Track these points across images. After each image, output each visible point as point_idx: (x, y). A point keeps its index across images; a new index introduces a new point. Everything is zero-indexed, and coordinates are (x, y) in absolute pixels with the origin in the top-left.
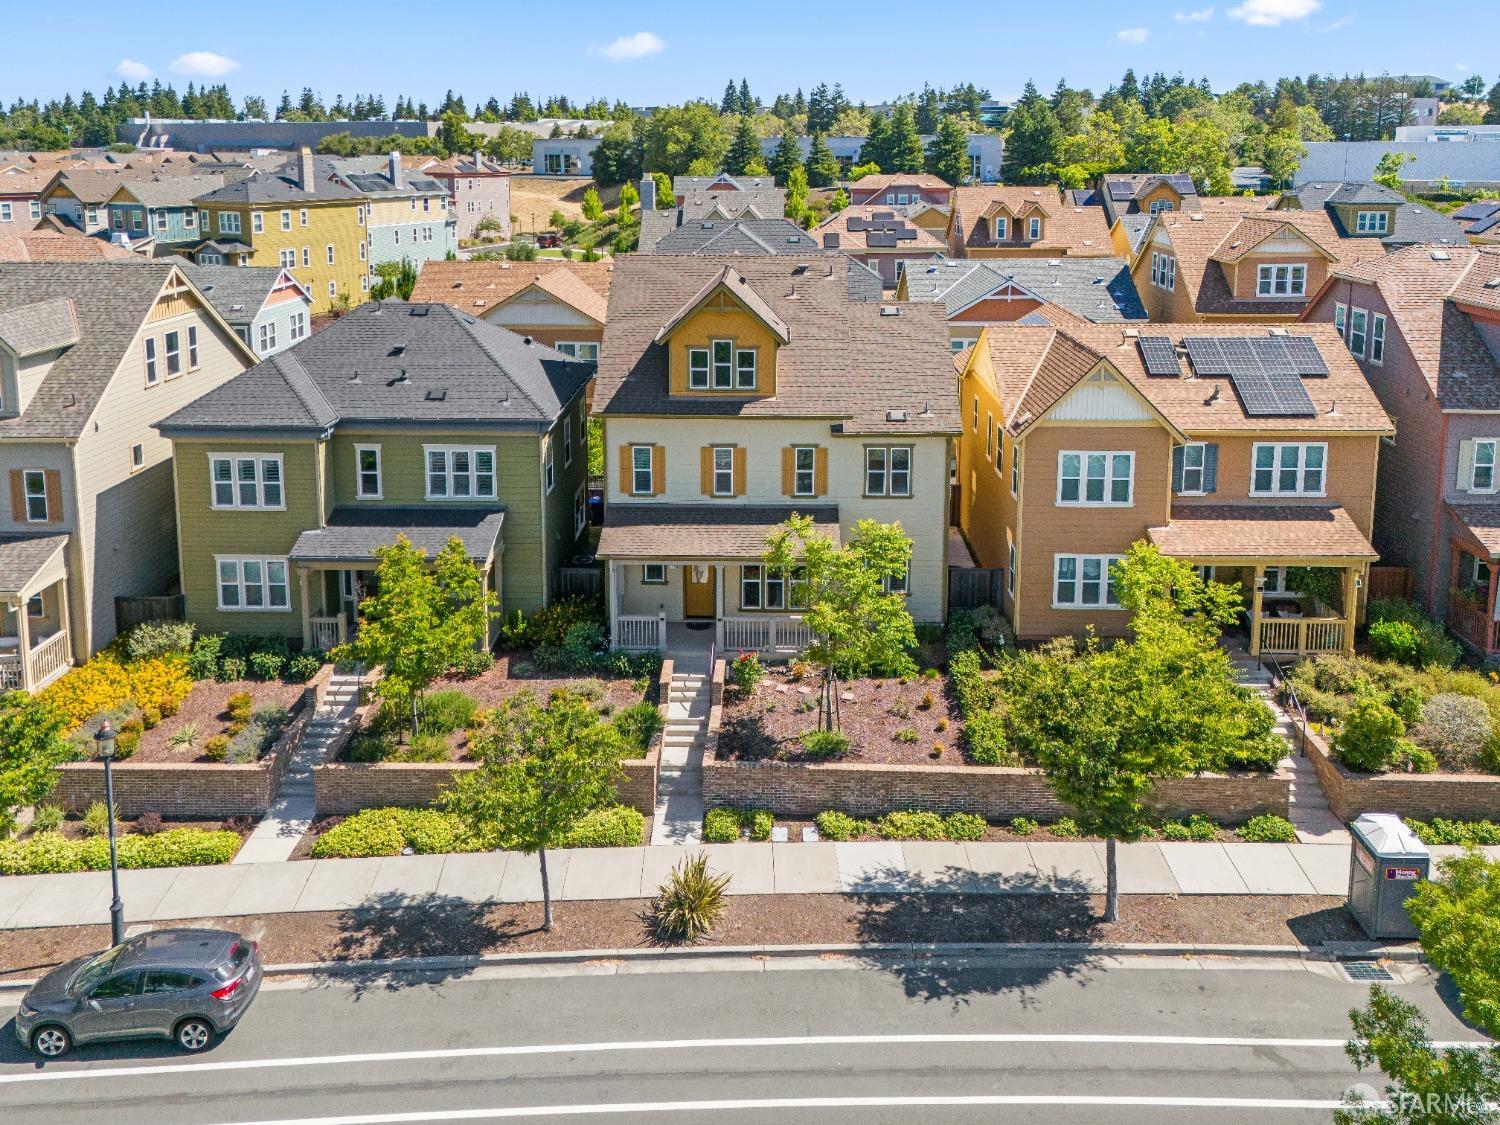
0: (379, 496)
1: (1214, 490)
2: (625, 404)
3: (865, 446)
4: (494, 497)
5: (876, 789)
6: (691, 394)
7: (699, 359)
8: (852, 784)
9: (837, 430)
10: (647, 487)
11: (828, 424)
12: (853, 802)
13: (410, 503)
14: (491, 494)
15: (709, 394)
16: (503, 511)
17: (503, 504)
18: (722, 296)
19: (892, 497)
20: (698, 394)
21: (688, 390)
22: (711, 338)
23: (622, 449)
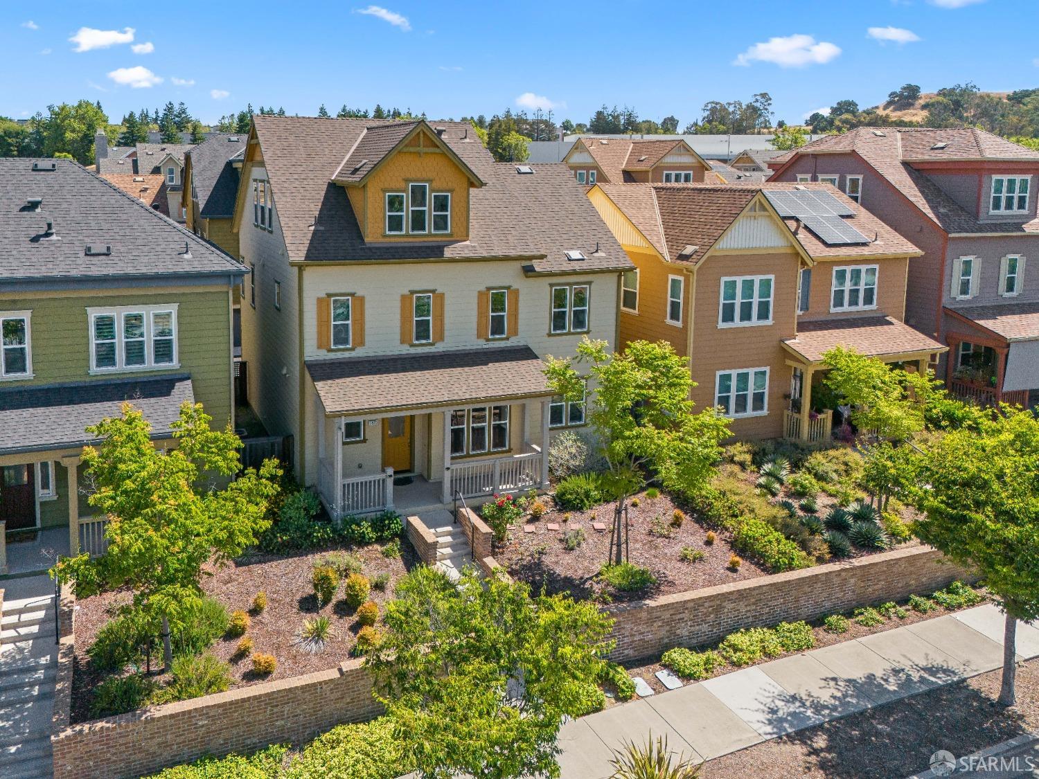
0: (29, 374)
1: (807, 309)
2: (320, 252)
3: (551, 285)
4: (175, 364)
5: (707, 615)
6: (387, 240)
7: (395, 203)
8: (686, 615)
9: (529, 271)
10: (346, 341)
11: (518, 265)
12: (687, 634)
13: (74, 379)
14: (171, 360)
15: (406, 240)
16: (188, 378)
17: (186, 371)
18: (422, 135)
19: (573, 334)
20: (393, 240)
21: (385, 236)
22: (407, 180)
23: (320, 300)
